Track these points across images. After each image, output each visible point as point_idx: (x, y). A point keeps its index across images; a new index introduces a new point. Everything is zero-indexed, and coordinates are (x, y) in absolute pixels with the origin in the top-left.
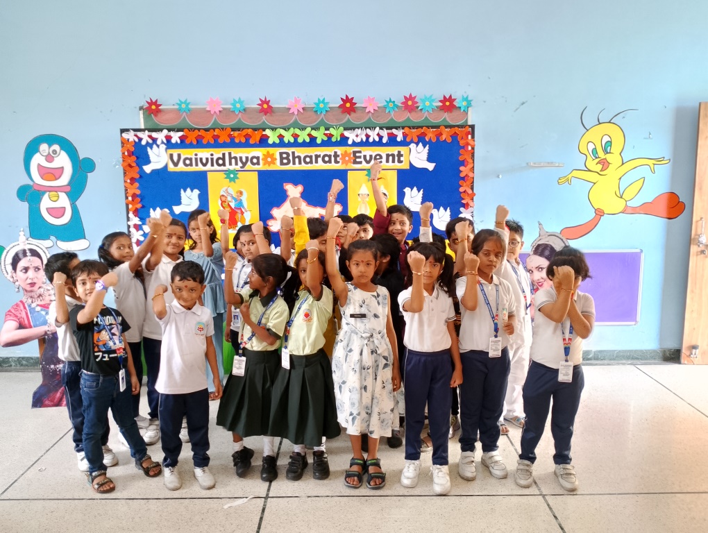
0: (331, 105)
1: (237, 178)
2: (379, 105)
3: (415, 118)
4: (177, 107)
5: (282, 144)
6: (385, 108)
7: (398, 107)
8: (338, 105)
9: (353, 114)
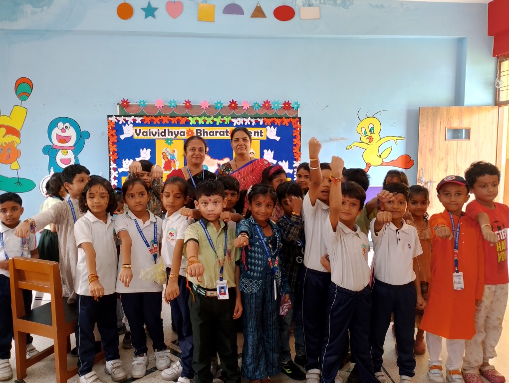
0: (224, 105)
1: (172, 143)
2: (250, 106)
3: (269, 113)
4: (138, 104)
5: (197, 125)
6: (253, 107)
7: (260, 107)
8: (228, 105)
9: (236, 110)
